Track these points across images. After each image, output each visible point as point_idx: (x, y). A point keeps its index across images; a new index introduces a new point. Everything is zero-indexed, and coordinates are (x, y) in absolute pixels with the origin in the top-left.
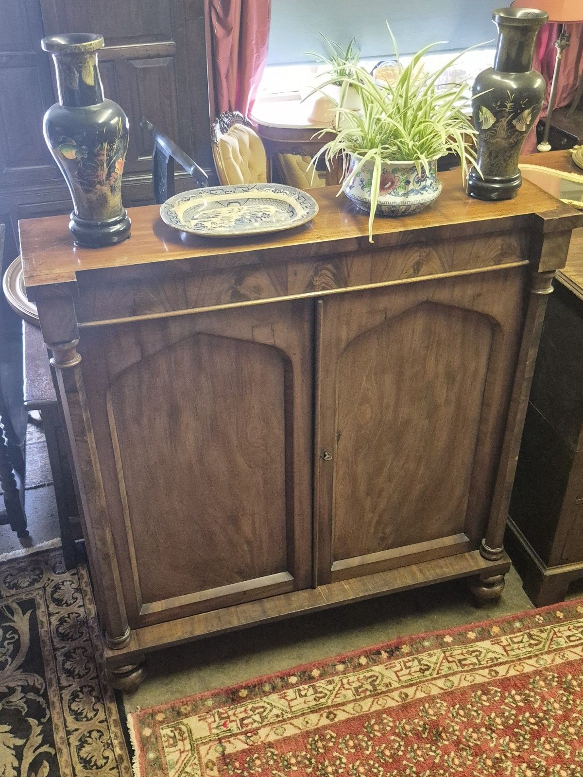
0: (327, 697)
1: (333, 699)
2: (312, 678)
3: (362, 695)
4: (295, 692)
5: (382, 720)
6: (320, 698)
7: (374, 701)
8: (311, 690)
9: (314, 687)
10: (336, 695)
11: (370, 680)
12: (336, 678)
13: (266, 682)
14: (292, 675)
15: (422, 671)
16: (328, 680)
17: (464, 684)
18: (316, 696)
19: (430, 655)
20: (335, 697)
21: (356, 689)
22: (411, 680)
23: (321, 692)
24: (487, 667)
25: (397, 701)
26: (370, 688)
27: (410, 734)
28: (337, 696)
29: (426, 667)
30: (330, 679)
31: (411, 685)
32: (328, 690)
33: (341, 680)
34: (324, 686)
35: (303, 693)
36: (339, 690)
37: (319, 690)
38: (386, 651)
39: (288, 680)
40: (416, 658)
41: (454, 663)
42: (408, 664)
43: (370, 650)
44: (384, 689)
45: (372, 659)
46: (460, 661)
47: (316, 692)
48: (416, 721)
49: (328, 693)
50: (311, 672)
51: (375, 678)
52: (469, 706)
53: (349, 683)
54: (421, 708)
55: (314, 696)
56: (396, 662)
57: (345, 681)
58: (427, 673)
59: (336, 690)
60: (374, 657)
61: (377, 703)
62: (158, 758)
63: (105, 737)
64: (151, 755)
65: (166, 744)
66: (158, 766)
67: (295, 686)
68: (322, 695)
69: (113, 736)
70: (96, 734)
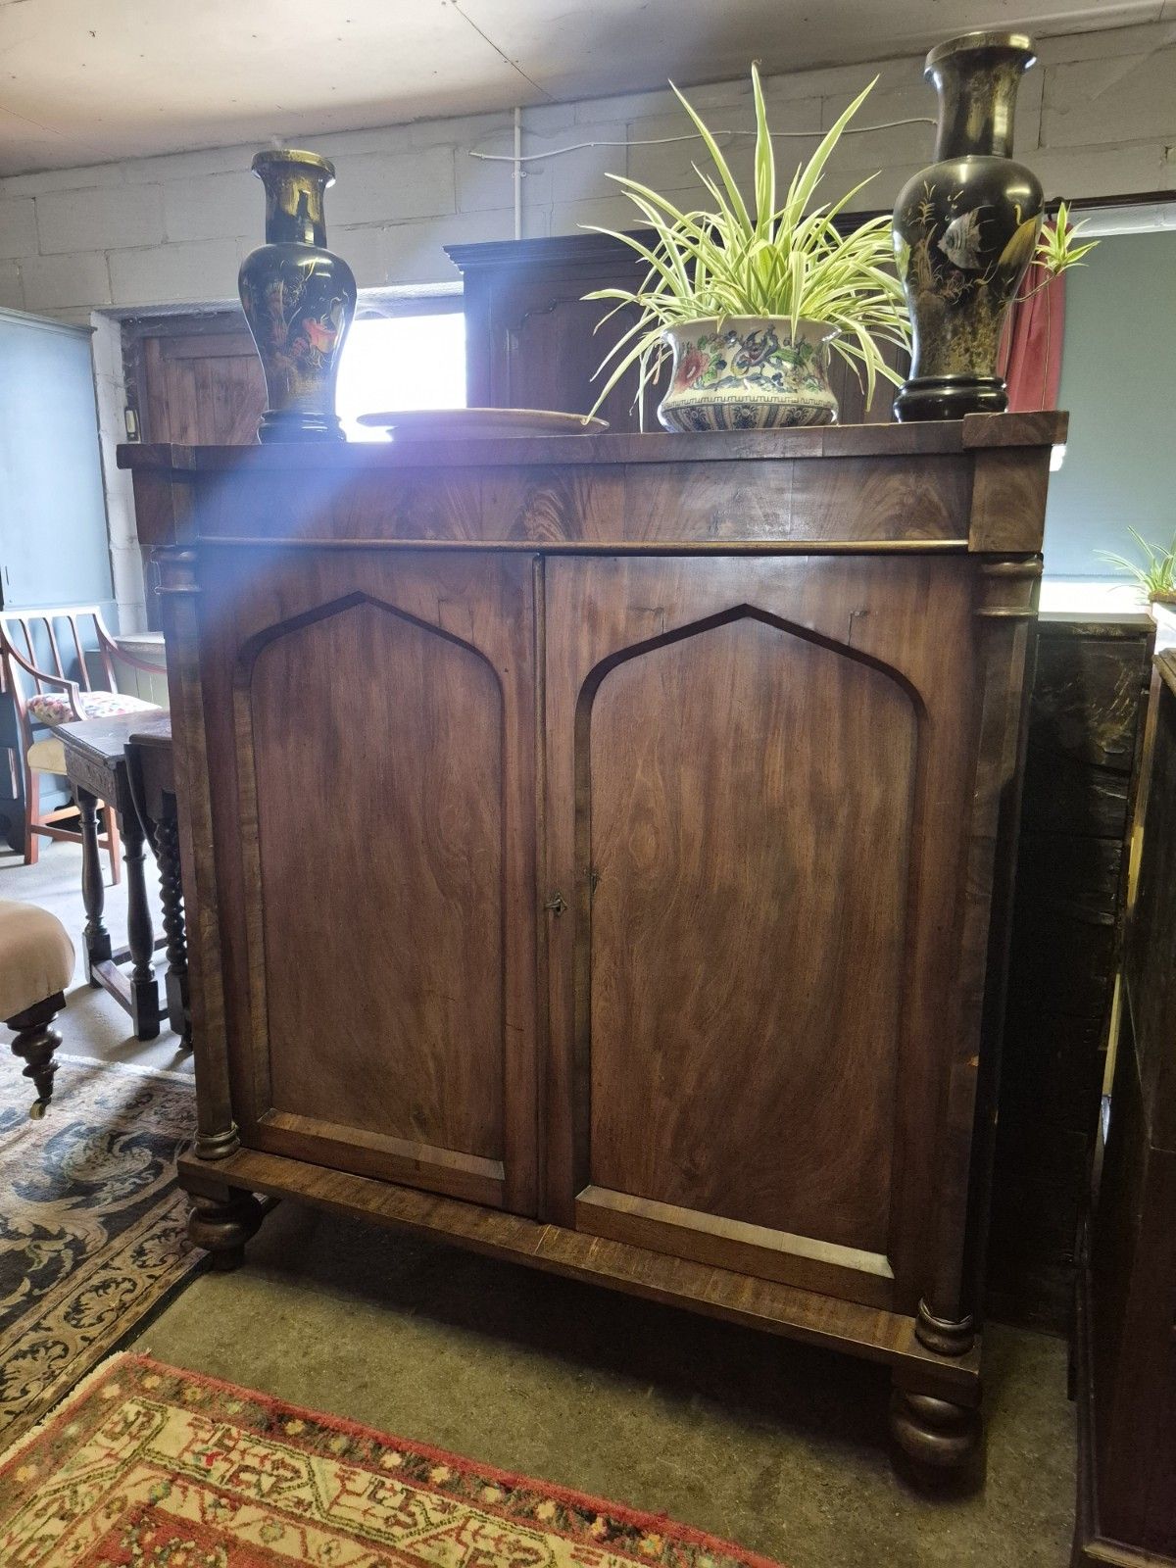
0: (412, 1530)
1: (417, 1542)
2: (423, 1479)
4: (371, 1483)
6: (398, 1523)
8: (401, 1497)
9: (410, 1496)
10: (431, 1537)
11: (519, 1555)
12: (464, 1509)
13: (346, 1433)
14: (398, 1452)
16: (446, 1500)
18: (395, 1516)
20: (425, 1541)
21: (477, 1554)
23: (412, 1515)
28: (432, 1542)
30: (453, 1502)
32: (427, 1518)
33: (468, 1519)
34: (428, 1506)
35: (380, 1494)
36: (446, 1533)
37: (413, 1508)
38: (607, 1523)
39: (383, 1454)
43: (580, 1501)
45: (566, 1519)
47: (401, 1509)
49: (422, 1524)
50: (435, 1466)
51: (531, 1558)
53: (475, 1533)
55: (393, 1512)
56: (609, 1556)
57: (473, 1525)
59: (439, 1530)
60: (574, 1518)
62: (73, 1440)
63: (61, 1363)
64: (72, 1430)
65: (107, 1427)
66: (56, 1451)
67: (382, 1472)
68: (409, 1520)
69: (70, 1367)
70: (58, 1350)
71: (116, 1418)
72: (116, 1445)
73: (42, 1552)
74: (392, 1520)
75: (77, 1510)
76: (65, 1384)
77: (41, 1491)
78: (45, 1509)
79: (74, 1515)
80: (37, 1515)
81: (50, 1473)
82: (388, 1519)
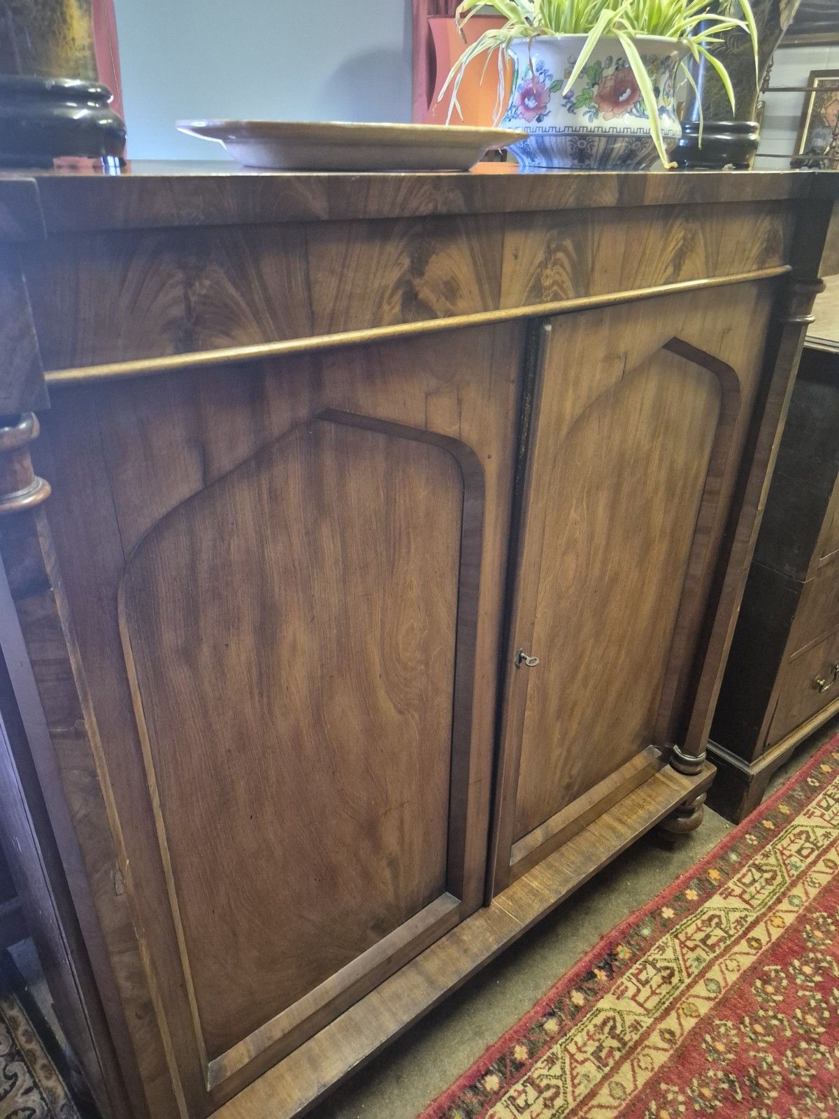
0: (562, 1091)
1: (573, 1092)
2: (520, 1066)
3: (611, 1063)
4: (507, 1106)
5: (664, 1097)
6: (552, 1099)
7: (632, 1065)
8: (529, 1089)
9: (531, 1082)
10: (572, 1081)
11: (607, 1029)
12: (556, 1049)
13: (450, 1108)
14: (486, 1074)
15: (667, 980)
16: (545, 1057)
17: (732, 977)
18: (545, 1099)
19: (662, 949)
20: (574, 1086)
21: (596, 1054)
22: (661, 1003)
23: (548, 1087)
24: (741, 937)
25: (665, 1050)
26: (615, 1044)
27: (717, 1103)
28: (576, 1081)
29: (668, 971)
30: (548, 1054)
31: (667, 1012)
32: (555, 1077)
33: (566, 1050)
34: (545, 1072)
35: (521, 1102)
36: (572, 1069)
37: (543, 1084)
38: (600, 968)
39: (485, 1088)
40: (646, 962)
41: (698, 949)
42: (643, 977)
43: (577, 975)
44: (636, 1037)
45: (589, 989)
46: (704, 941)
47: (540, 1092)
48: (711, 1073)
49: (560, 1083)
50: (512, 1053)
51: (611, 1023)
52: (761, 1013)
53: (579, 1049)
54: (704, 1046)
55: (541, 1101)
56: (624, 979)
57: (572, 1048)
58: (675, 980)
59: (568, 1072)
60: (590, 985)
61: (640, 1067)
67: (501, 1093)
68: (552, 1091)
74: (548, 1103)
82: (546, 1106)
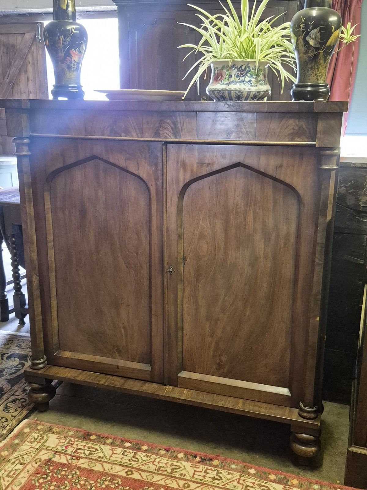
0: (138, 462)
1: (140, 465)
2: (139, 449)
3: (160, 472)
4: (122, 451)
6: (133, 461)
7: (164, 478)
9: (135, 454)
10: (145, 464)
11: (174, 467)
12: (154, 456)
13: (111, 438)
14: (129, 442)
16: (148, 454)
18: (132, 459)
19: (229, 474)
20: (142, 465)
21: (160, 467)
23: (137, 458)
25: (179, 486)
26: (169, 471)
28: (145, 465)
30: (150, 455)
32: (142, 459)
33: (155, 459)
34: (142, 456)
35: (126, 454)
36: (149, 462)
37: (137, 457)
38: (201, 458)
39: (125, 443)
40: (217, 470)
42: (208, 471)
43: (192, 453)
45: (188, 457)
47: (133, 457)
50: (142, 446)
51: (177, 467)
53: (159, 462)
55: (131, 458)
56: (202, 466)
57: (158, 460)
59: (147, 462)
60: (191, 457)
61: (165, 480)
62: (18, 444)
63: (6, 423)
64: (16, 441)
65: (28, 440)
66: (13, 448)
67: (125, 448)
68: (137, 460)
69: (10, 424)
70: (4, 420)
71: (30, 437)
72: (33, 445)
73: (17, 473)
74: (131, 460)
75: (25, 462)
76: (10, 429)
77: (11, 458)
78: (14, 462)
79: (25, 464)
80: (12, 464)
81: (13, 453)
82: (129, 460)
